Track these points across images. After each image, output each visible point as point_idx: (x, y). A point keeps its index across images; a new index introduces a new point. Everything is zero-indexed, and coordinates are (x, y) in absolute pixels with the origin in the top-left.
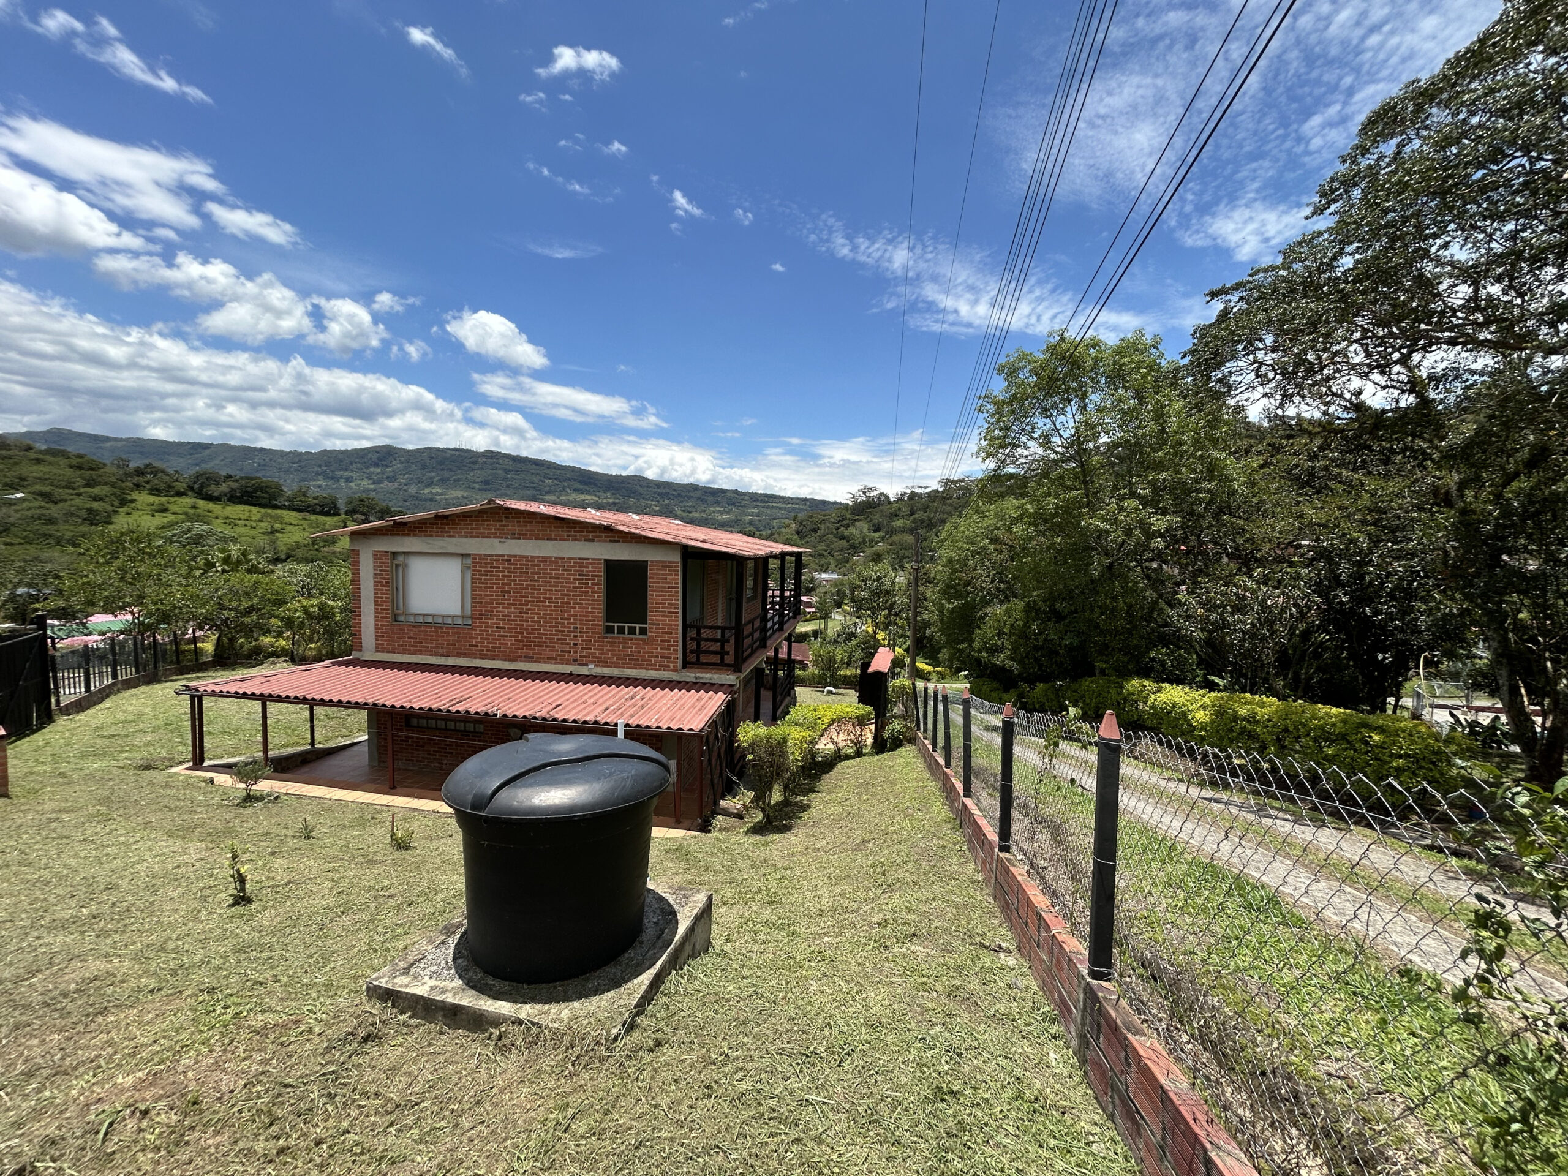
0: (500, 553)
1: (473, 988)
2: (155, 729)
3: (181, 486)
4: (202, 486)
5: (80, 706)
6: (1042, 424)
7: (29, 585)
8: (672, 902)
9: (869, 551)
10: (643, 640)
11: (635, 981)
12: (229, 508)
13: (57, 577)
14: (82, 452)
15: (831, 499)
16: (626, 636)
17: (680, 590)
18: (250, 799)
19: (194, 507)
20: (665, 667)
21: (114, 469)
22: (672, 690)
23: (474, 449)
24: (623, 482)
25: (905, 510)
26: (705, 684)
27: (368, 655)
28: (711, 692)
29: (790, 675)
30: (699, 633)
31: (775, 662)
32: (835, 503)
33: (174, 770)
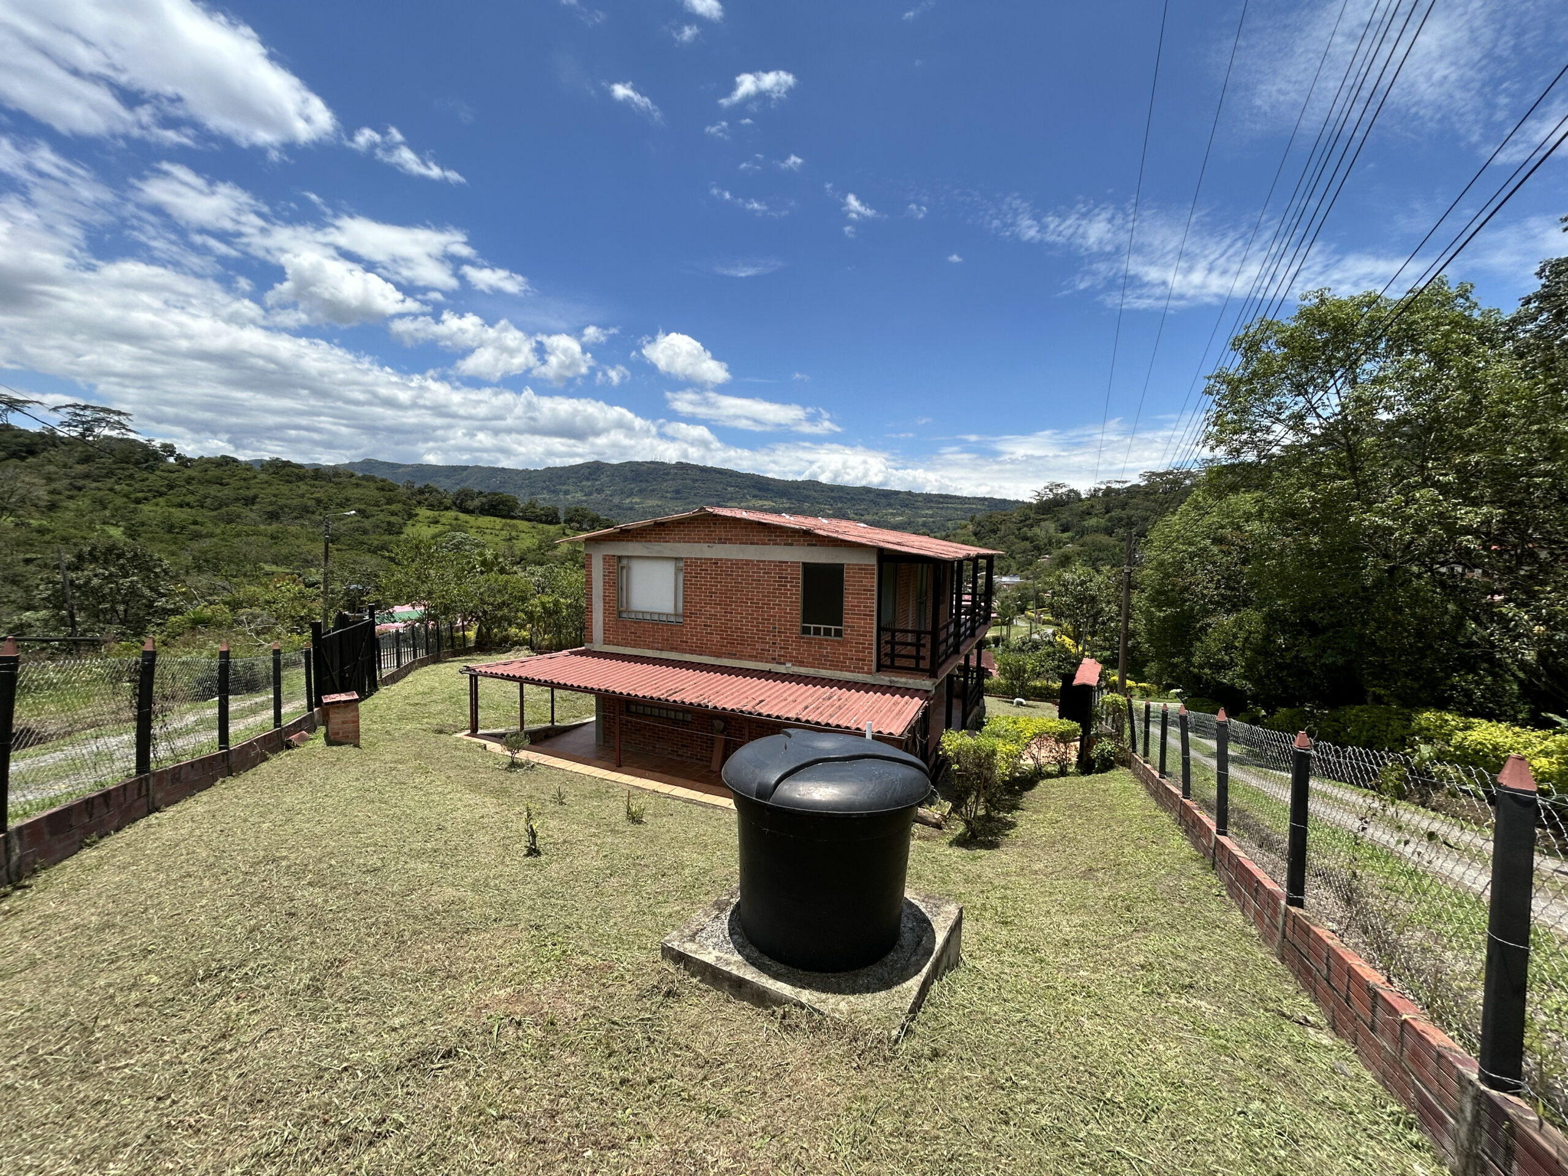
0: (709, 557)
1: (753, 964)
2: (444, 700)
3: (448, 502)
4: (462, 501)
5: (394, 679)
6: (1295, 404)
7: (358, 583)
8: (923, 910)
9: (1056, 553)
10: (838, 642)
11: (904, 985)
12: (480, 519)
13: (377, 576)
14: (384, 477)
15: (1012, 498)
16: (822, 637)
17: (875, 593)
18: (514, 765)
19: (456, 519)
20: (859, 669)
21: (405, 490)
22: (867, 693)
23: (667, 461)
24: (798, 488)
25: (1099, 508)
26: (899, 688)
27: (597, 647)
28: (907, 697)
29: (980, 683)
30: (893, 637)
31: (965, 669)
32: (1017, 502)
33: (459, 735)
